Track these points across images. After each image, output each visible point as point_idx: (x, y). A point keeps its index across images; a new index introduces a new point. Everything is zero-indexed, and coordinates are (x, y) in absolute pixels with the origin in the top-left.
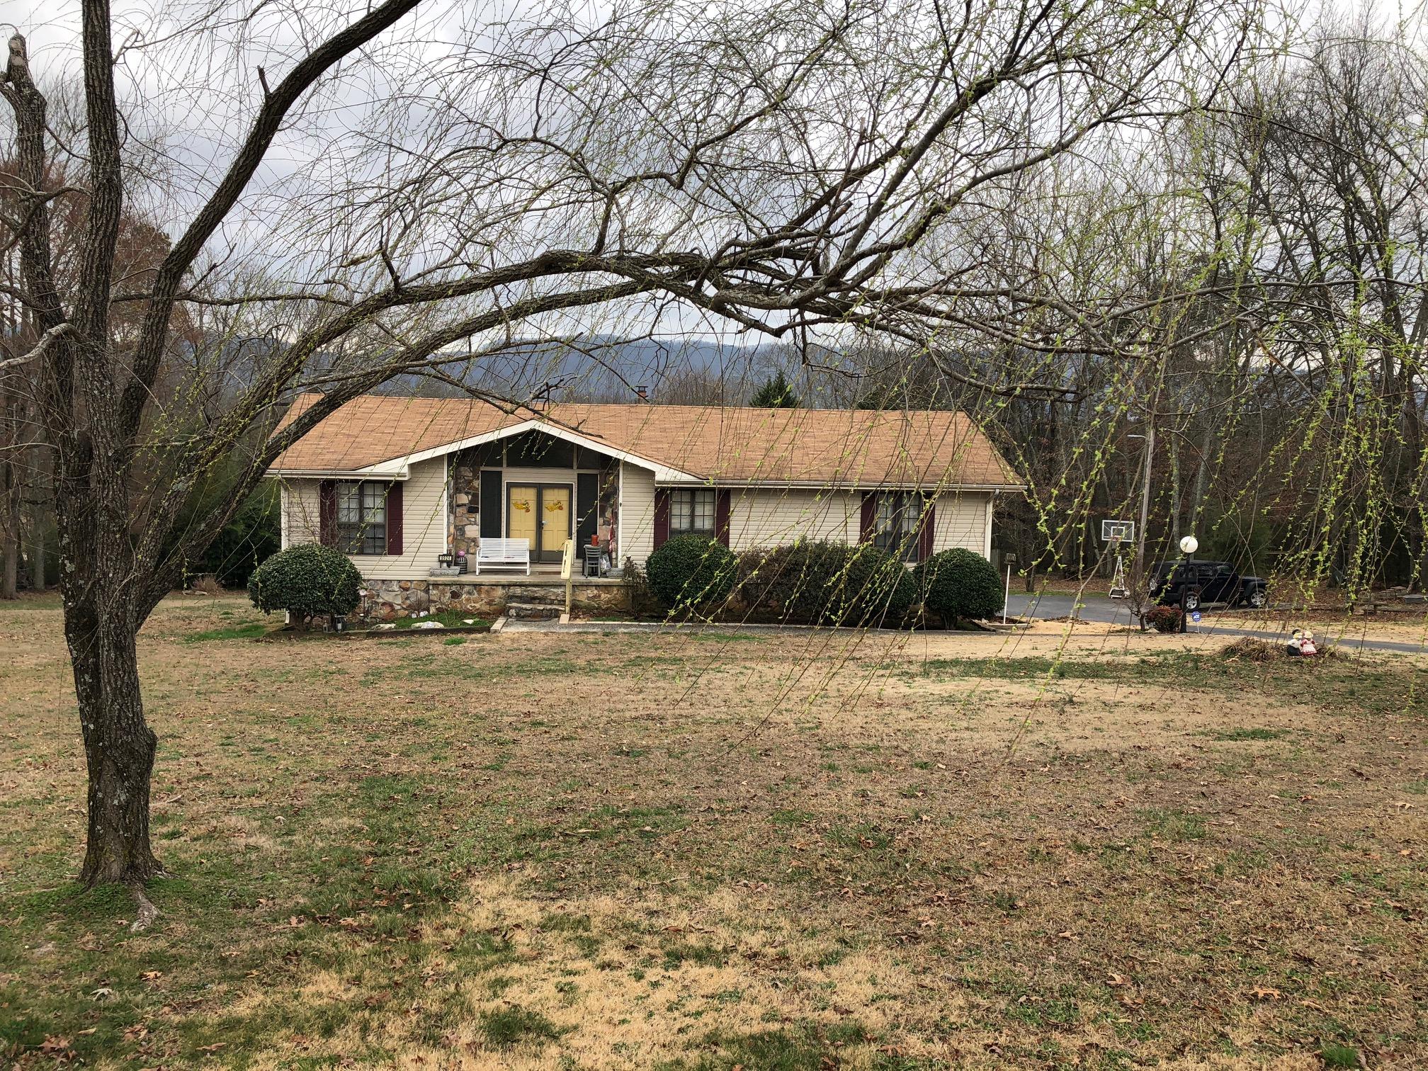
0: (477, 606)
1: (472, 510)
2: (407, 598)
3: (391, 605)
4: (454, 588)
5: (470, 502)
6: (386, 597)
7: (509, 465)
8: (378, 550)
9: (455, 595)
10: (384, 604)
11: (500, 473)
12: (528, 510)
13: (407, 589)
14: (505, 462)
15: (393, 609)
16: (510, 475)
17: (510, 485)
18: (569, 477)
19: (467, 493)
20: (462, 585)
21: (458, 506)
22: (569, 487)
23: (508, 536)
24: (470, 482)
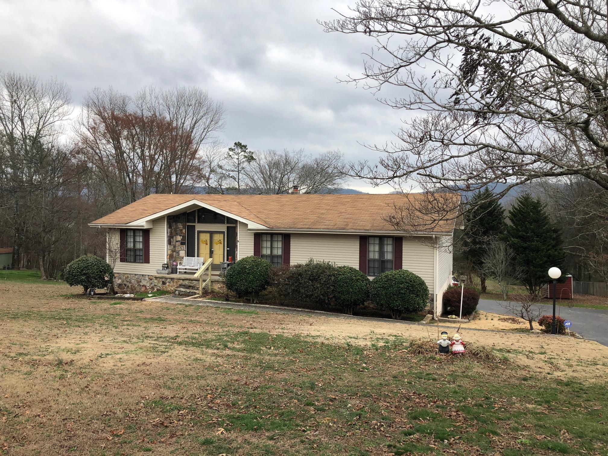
0: (172, 289)
1: (182, 244)
2: (151, 284)
3: (145, 286)
4: (163, 280)
5: (182, 240)
6: (143, 283)
7: (199, 222)
8: (141, 261)
9: (164, 283)
10: (143, 286)
11: (194, 226)
12: (207, 244)
13: (151, 280)
14: (196, 221)
15: (146, 289)
16: (199, 227)
17: (199, 232)
18: (223, 228)
19: (180, 236)
20: (166, 278)
21: (177, 241)
22: (223, 233)
23: (198, 256)
24: (182, 230)
